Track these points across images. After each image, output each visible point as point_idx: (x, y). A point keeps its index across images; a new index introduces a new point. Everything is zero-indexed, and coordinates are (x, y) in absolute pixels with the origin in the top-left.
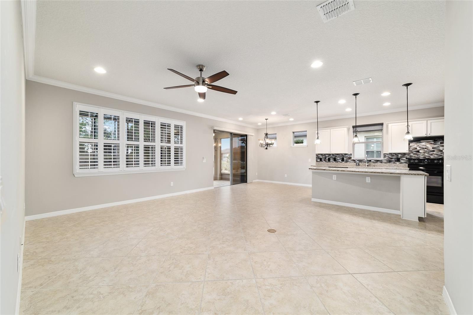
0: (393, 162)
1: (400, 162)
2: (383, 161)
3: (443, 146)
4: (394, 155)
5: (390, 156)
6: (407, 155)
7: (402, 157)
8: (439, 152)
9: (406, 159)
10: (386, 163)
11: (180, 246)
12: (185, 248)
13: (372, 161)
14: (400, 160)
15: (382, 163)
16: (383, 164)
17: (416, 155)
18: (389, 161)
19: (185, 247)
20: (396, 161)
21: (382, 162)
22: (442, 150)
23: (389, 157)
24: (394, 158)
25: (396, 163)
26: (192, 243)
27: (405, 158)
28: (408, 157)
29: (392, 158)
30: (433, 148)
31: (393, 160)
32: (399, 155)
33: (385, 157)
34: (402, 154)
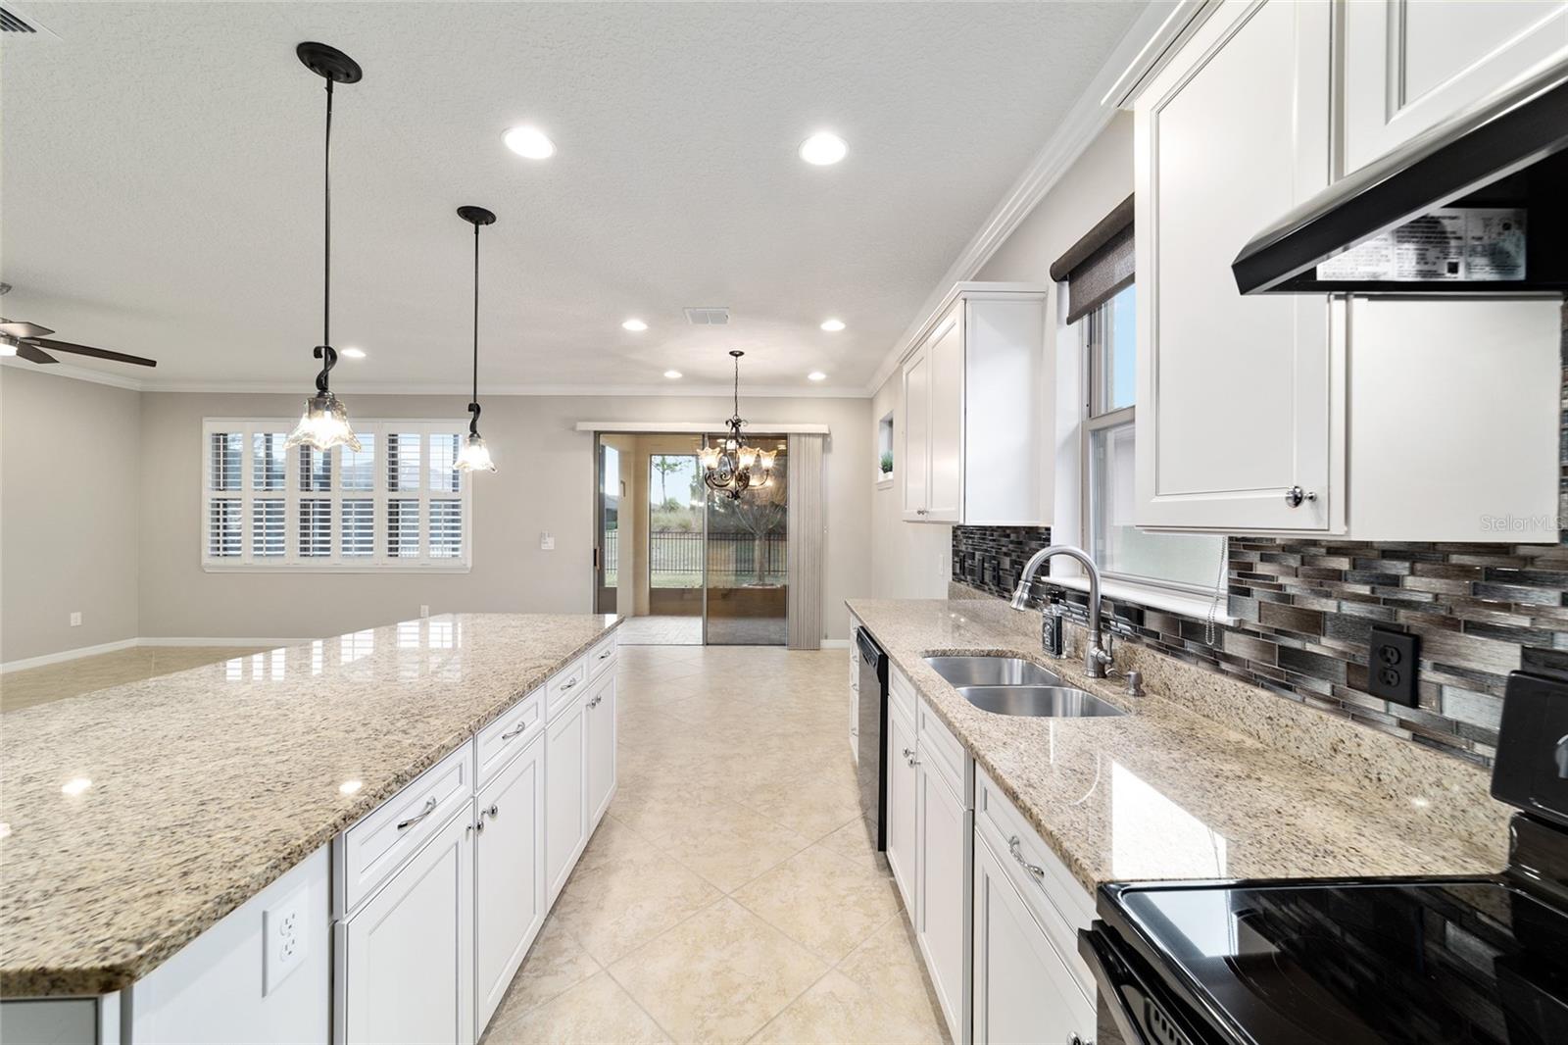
0: (1325, 688)
1: (1414, 702)
2: (1235, 645)
4: (1338, 576)
5: (1293, 585)
7: (1452, 624)
10: (1248, 679)
13: (1152, 623)
14: (1428, 674)
15: (1215, 665)
18: (1288, 656)
21: (1216, 659)
23: (1286, 597)
24: (1345, 627)
25: (1361, 717)
29: (1314, 623)
31: (1325, 646)
32: (1419, 587)
33: (1247, 593)
34: (1465, 571)
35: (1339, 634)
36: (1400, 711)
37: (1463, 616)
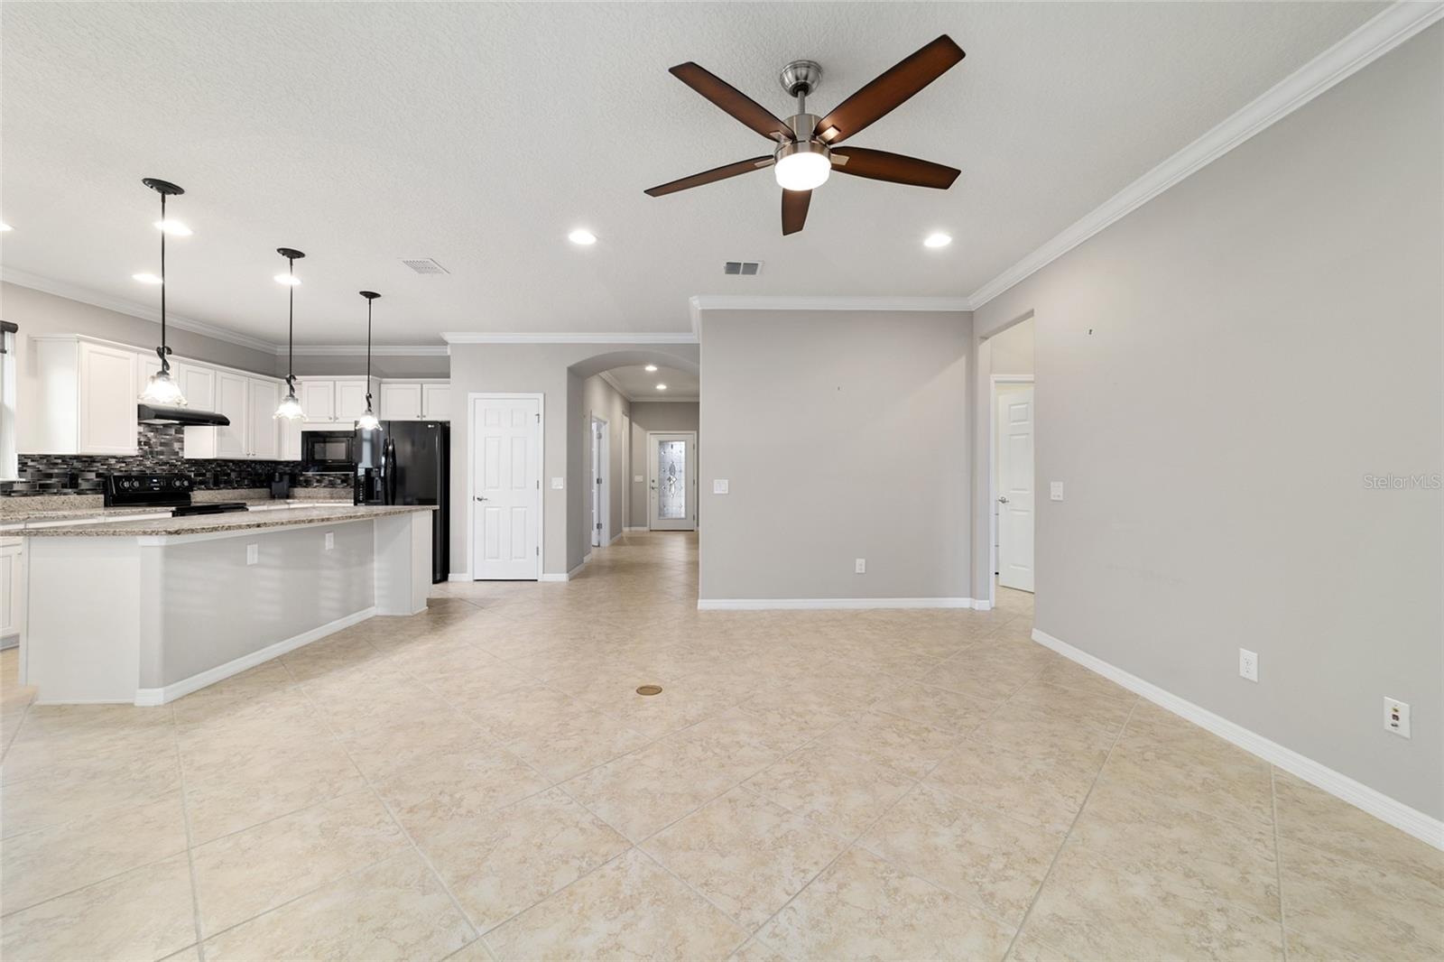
0: (56, 491)
1: (77, 487)
2: (16, 487)
3: (181, 441)
4: (57, 464)
5: (41, 467)
6: (99, 464)
7: (84, 471)
8: (173, 457)
9: (97, 477)
11: (923, 749)
12: (913, 737)
14: (80, 481)
15: (9, 495)
16: (15, 501)
17: (124, 465)
18: (42, 486)
19: (913, 740)
20: (64, 486)
22: (177, 450)
23: (39, 471)
24: (58, 475)
25: (65, 494)
26: (885, 743)
27: (92, 476)
28: (102, 469)
29: (50, 476)
30: (162, 444)
31: (53, 481)
32: (77, 464)
33: (25, 471)
34: (85, 461)
35: (57, 477)
36: (75, 490)
37: (88, 469)
